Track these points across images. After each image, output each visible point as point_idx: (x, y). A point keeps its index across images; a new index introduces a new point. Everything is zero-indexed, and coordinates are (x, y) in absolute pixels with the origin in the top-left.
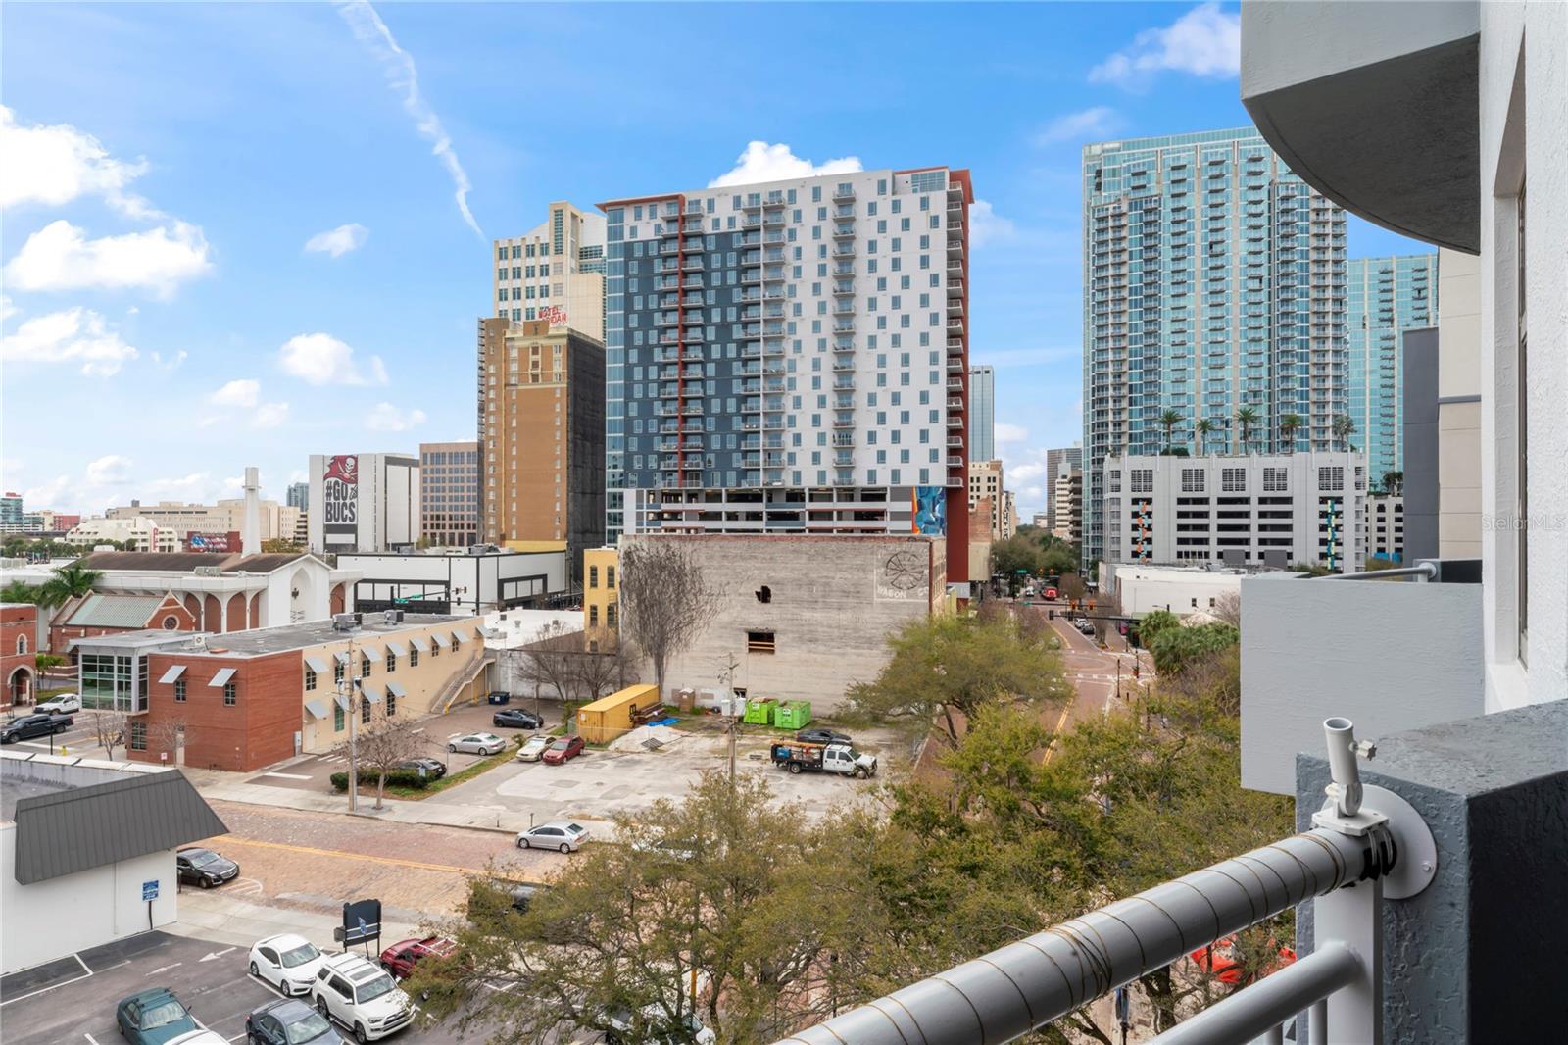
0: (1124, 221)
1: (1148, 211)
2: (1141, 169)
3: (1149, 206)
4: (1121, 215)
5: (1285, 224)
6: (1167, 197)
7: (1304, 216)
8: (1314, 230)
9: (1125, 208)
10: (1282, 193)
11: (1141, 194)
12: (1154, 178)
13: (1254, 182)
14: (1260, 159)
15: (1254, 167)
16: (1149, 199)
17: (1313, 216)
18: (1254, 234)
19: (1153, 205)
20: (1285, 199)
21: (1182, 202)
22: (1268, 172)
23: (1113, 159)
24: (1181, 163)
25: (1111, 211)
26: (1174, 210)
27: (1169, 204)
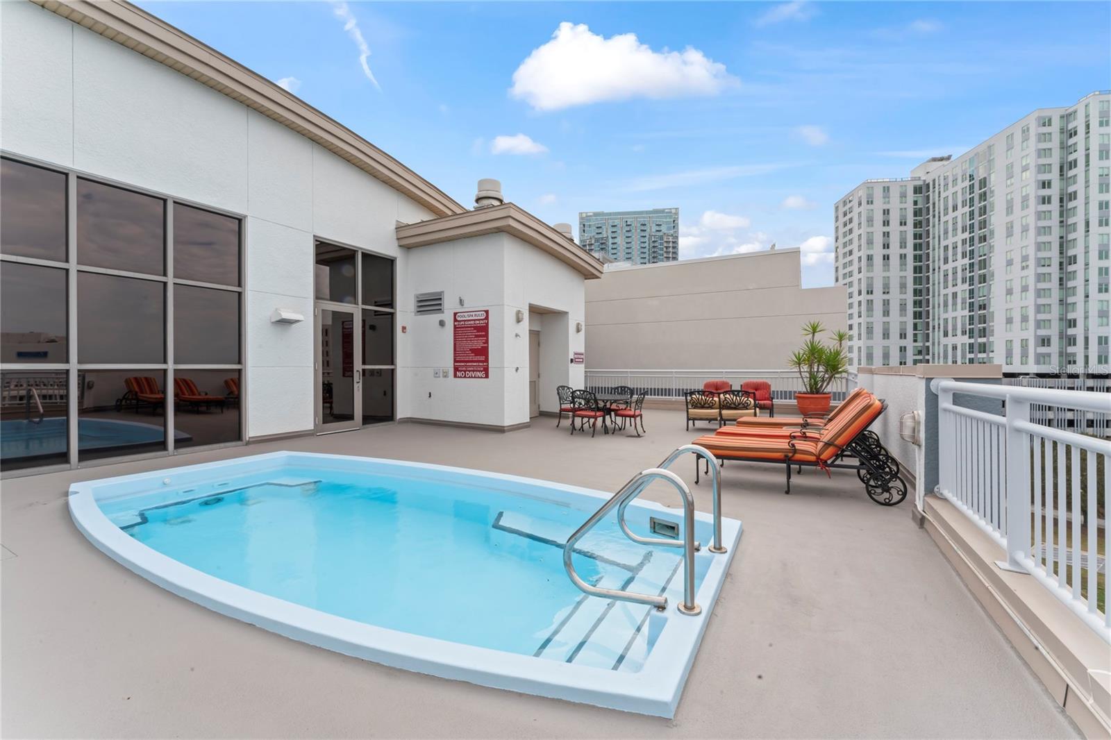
0: (593, 247)
1: (602, 244)
2: (600, 226)
3: (602, 242)
4: (592, 244)
5: (654, 252)
6: (610, 237)
7: (662, 249)
8: (665, 255)
9: (593, 242)
10: (653, 240)
11: (600, 236)
12: (605, 230)
13: (643, 234)
14: (645, 225)
15: (643, 228)
16: (602, 238)
17: (665, 249)
18: (643, 256)
19: (604, 241)
20: (654, 242)
21: (615, 241)
22: (648, 230)
23: (589, 220)
24: (615, 224)
25: (588, 243)
26: (612, 244)
27: (611, 241)
